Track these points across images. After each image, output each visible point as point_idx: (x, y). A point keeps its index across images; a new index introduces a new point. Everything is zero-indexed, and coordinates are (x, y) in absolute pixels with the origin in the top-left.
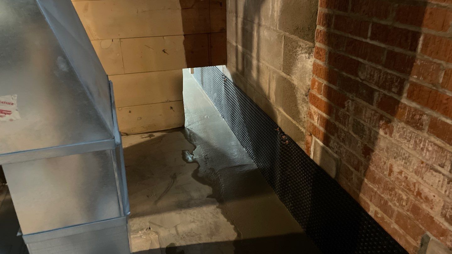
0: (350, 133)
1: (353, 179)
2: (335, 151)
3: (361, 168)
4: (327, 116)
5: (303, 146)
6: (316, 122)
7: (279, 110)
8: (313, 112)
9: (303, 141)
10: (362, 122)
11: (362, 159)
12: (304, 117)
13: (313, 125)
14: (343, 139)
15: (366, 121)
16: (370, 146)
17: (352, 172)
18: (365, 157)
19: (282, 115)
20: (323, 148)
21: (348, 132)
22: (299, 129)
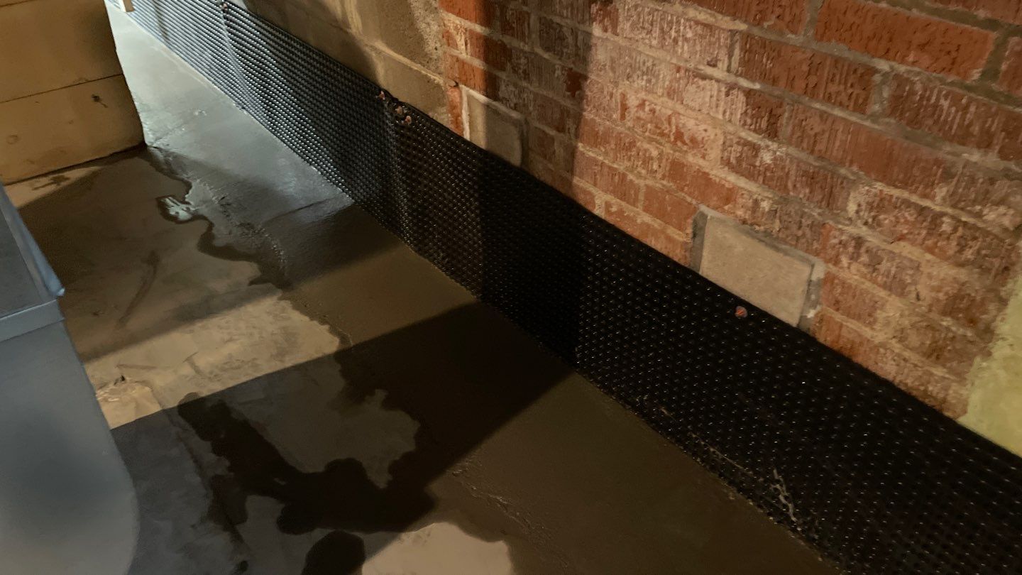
0: (536, 54)
1: (557, 151)
2: (512, 105)
3: (570, 124)
4: (484, 28)
5: (444, 118)
6: (463, 51)
7: (375, 49)
8: (452, 31)
9: (443, 105)
10: (557, 19)
11: (568, 103)
12: (436, 49)
13: (458, 60)
14: (524, 72)
15: (565, 15)
16: (578, 69)
17: (553, 139)
18: (573, 96)
19: (387, 59)
20: (487, 107)
21: (532, 53)
22: (429, 81)
